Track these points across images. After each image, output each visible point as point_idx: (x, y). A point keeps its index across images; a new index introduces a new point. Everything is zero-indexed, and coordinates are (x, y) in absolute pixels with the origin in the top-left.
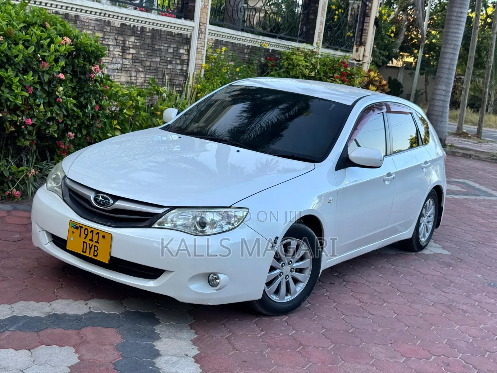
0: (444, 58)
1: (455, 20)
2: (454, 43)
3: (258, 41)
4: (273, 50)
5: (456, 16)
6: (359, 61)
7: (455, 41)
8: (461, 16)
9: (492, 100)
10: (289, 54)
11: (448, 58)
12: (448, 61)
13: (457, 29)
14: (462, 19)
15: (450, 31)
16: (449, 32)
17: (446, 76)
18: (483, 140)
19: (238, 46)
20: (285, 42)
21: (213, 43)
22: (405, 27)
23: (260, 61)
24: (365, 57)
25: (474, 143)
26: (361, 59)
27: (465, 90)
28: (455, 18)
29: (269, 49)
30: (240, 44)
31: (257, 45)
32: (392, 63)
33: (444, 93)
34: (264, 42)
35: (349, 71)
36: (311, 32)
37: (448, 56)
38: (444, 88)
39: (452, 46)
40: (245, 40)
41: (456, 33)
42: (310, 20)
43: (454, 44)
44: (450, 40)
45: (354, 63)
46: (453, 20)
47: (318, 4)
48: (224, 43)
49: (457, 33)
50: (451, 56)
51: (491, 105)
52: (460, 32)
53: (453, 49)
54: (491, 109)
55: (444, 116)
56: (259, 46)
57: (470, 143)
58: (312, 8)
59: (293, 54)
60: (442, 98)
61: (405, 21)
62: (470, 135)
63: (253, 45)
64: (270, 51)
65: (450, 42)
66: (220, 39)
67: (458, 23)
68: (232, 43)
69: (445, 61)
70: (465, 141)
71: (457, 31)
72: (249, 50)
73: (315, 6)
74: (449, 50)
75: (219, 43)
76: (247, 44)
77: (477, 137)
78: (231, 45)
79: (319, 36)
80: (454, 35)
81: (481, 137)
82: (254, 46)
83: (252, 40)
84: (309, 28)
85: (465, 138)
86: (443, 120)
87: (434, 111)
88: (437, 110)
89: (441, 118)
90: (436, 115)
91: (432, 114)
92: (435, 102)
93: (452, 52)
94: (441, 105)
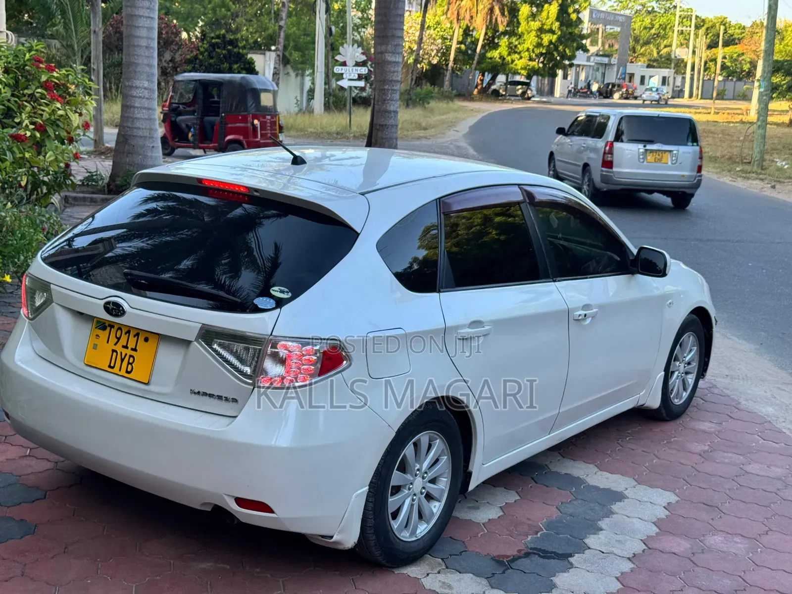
11: (143, 27)
12: (144, 33)
33: (146, 93)
50: (147, 23)
60: (145, 103)
86: (155, 145)
87: (135, 128)
88: (141, 126)
89: (151, 140)
90: (141, 137)
91: (133, 136)
92: (134, 112)
93: (147, 15)
94: (147, 117)
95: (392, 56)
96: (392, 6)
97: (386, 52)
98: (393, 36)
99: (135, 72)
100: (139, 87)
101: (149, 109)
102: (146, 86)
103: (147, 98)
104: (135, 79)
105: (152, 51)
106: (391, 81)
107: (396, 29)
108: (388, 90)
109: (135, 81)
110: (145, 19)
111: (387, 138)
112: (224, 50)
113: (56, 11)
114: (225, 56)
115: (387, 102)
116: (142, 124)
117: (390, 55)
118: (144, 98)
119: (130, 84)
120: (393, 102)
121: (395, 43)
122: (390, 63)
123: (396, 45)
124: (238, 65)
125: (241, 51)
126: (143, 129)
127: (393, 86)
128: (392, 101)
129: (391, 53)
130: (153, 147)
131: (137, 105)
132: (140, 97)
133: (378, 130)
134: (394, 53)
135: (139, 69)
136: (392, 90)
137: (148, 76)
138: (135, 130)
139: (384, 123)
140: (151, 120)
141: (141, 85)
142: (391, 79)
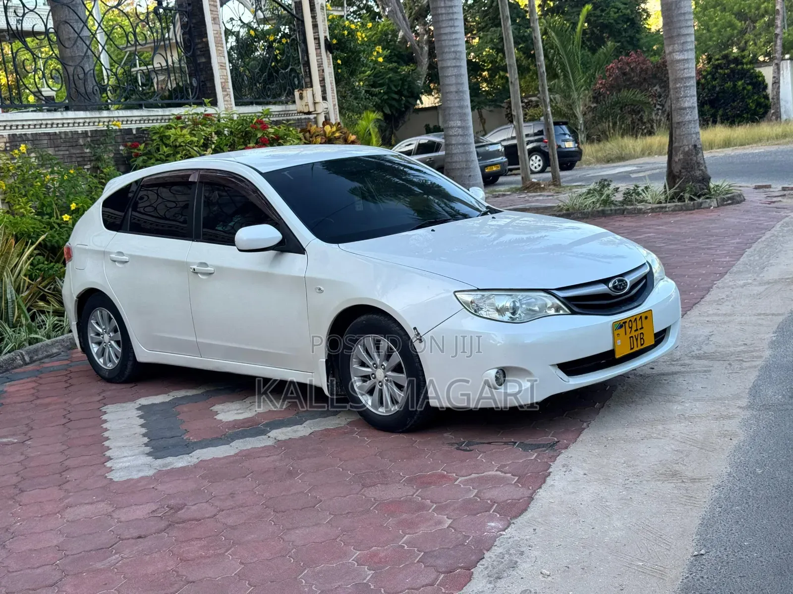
0: (446, 77)
1: (445, 14)
2: (453, 50)
3: (102, 120)
4: (138, 129)
5: (445, 7)
6: (309, 113)
7: (454, 46)
8: (453, 4)
9: (581, 122)
10: (162, 129)
11: (451, 76)
12: (453, 80)
13: (451, 27)
14: (455, 10)
15: (442, 32)
16: (441, 34)
17: (457, 104)
18: (563, 187)
19: (63, 136)
20: (160, 112)
21: (6, 143)
22: (426, 44)
23: (117, 152)
24: (317, 105)
25: (548, 196)
26: (312, 109)
27: (516, 118)
28: (443, 11)
29: (131, 130)
30: (66, 133)
31: (102, 127)
32: (422, 103)
33: (460, 131)
34: (116, 119)
35: (273, 133)
36: (208, 85)
37: (450, 72)
38: (459, 123)
39: (452, 56)
40: (74, 123)
41: (451, 33)
42: (202, 66)
43: (454, 52)
44: (446, 46)
45: (309, 118)
46: (442, 14)
47: (207, 37)
48: (30, 137)
49: (454, 33)
50: (454, 71)
51: (581, 129)
52: (457, 30)
53: (454, 59)
54: (583, 136)
55: (472, 166)
56: (105, 128)
57: (541, 198)
58: (200, 46)
59: (169, 128)
60: (461, 140)
61: (424, 35)
62: (543, 186)
63: (94, 128)
64: (134, 132)
65: (447, 50)
66: (18, 132)
67: (451, 16)
68: (48, 134)
69: (448, 81)
70: (534, 196)
71: (453, 30)
72: (89, 139)
73: (203, 42)
74: (449, 63)
75: (19, 139)
76: (80, 129)
77: (555, 185)
78: (46, 137)
79: (224, 89)
80: (449, 37)
81: (560, 185)
82: (96, 131)
83: (88, 120)
84: (202, 79)
85: (536, 192)
86: (472, 174)
87: (454, 162)
88: (458, 160)
89: (467, 171)
90: (459, 169)
91: (453, 169)
92: (452, 148)
93: (454, 65)
94: (462, 151)
95: (679, 55)
96: (673, 8)
97: (674, 52)
98: (679, 35)
99: (449, 114)
100: (454, 127)
101: (464, 144)
102: (459, 125)
103: (461, 135)
104: (450, 121)
105: (462, 94)
106: (682, 79)
107: (680, 28)
108: (680, 88)
109: (450, 123)
110: (452, 69)
111: (684, 135)
112: (727, 69)
113: (557, 67)
114: (728, 75)
115: (680, 99)
116: (459, 158)
117: (677, 53)
118: (458, 135)
119: (447, 125)
120: (688, 99)
121: (682, 41)
122: (679, 61)
123: (683, 43)
124: (743, 81)
125: (745, 66)
126: (459, 162)
127: (685, 83)
128: (685, 97)
129: (678, 51)
130: (470, 176)
131: (453, 142)
132: (455, 135)
133: (676, 128)
134: (682, 51)
135: (451, 112)
136: (684, 87)
137: (460, 117)
138: (454, 164)
139: (680, 120)
140: (467, 153)
141: (455, 125)
142: (681, 76)
